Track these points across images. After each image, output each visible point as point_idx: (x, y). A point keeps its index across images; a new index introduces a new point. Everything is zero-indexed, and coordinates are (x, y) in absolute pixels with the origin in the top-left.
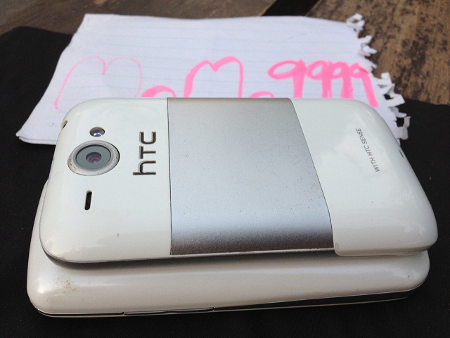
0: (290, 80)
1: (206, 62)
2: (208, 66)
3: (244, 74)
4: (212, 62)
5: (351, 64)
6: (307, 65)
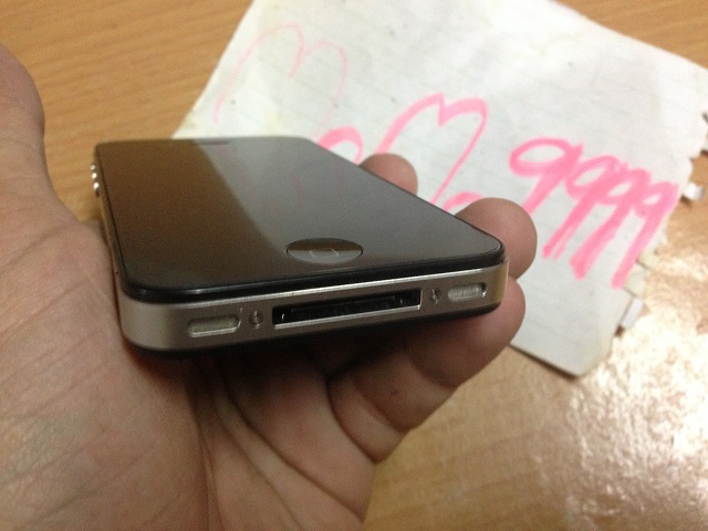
4: (448, 102)
5: (655, 179)
6: (583, 159)
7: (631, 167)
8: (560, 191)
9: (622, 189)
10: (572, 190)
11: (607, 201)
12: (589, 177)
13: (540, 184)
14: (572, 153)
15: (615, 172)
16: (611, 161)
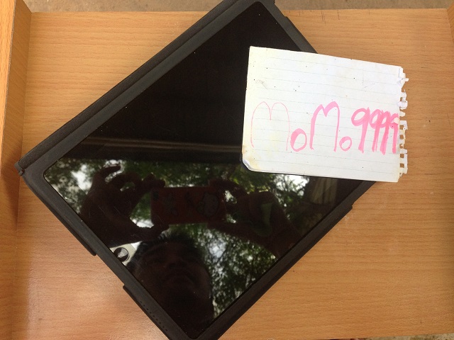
0: (360, 127)
1: (321, 107)
2: (321, 112)
3: (340, 119)
4: (325, 107)
5: (392, 114)
6: (371, 113)
7: (384, 111)
8: (369, 125)
9: (384, 121)
10: (372, 126)
11: (382, 126)
12: (375, 118)
13: (363, 127)
14: (367, 111)
15: (382, 115)
16: (377, 111)
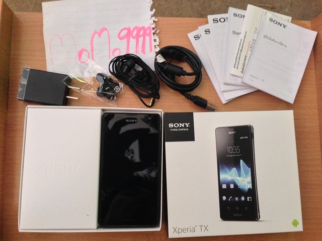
0: (125, 40)
1: (96, 32)
2: (96, 35)
3: (110, 38)
4: (98, 32)
5: (146, 27)
6: (131, 30)
7: (141, 27)
8: (131, 38)
9: (142, 32)
10: (133, 38)
11: (140, 36)
12: (135, 33)
13: (127, 40)
14: (129, 29)
15: (139, 29)
16: (136, 28)
